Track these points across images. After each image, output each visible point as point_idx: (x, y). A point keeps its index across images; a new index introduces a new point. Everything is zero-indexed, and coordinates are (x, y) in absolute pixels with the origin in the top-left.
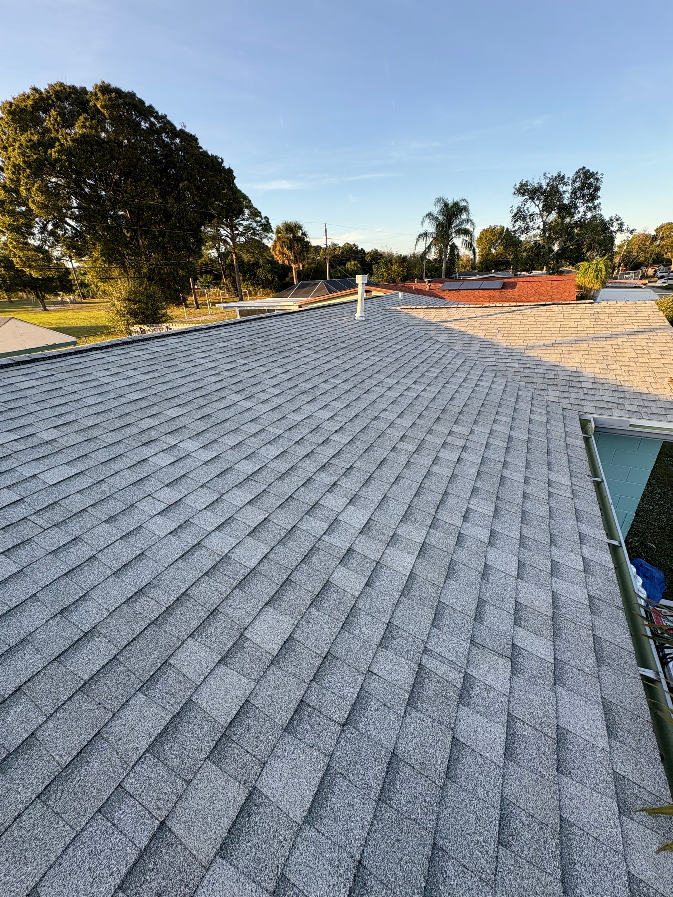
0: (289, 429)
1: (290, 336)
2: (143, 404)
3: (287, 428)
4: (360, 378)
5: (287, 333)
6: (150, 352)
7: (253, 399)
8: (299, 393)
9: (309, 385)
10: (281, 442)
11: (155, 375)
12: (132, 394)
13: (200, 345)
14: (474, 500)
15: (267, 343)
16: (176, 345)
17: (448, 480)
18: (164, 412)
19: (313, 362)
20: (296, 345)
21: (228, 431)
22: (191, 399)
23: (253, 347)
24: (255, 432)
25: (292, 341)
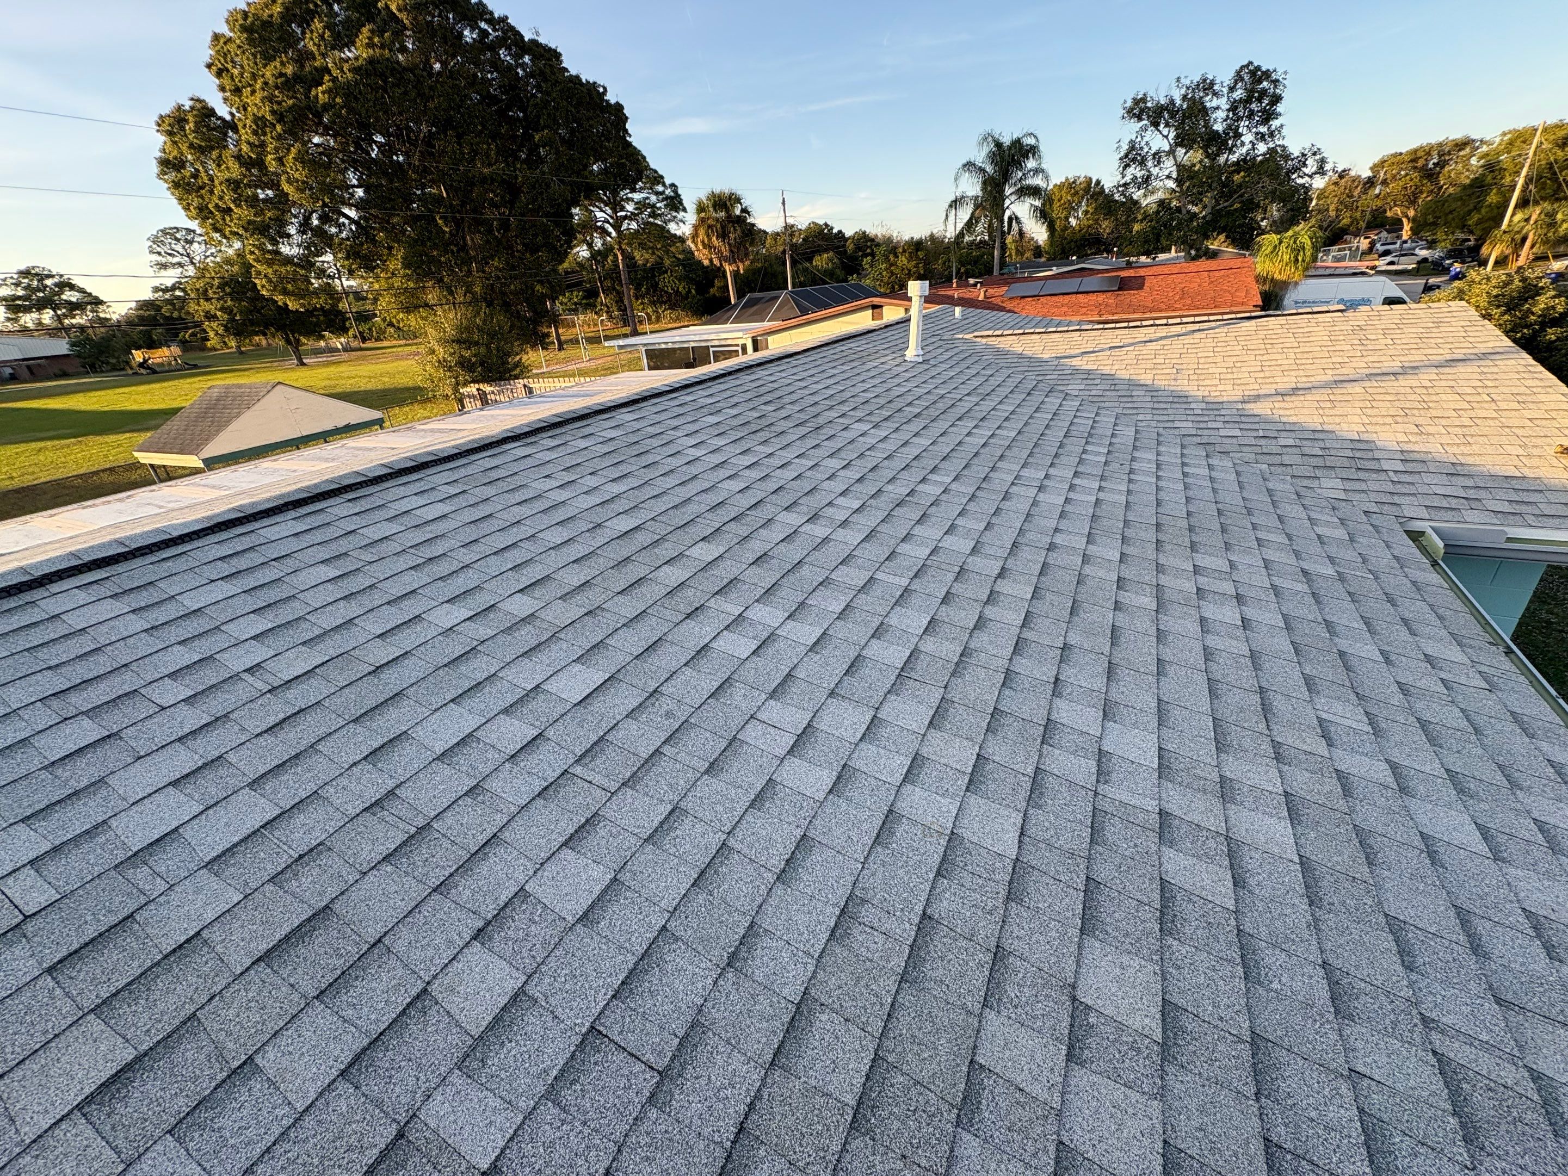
0: (916, 576)
1: (817, 398)
2: (642, 539)
3: (912, 574)
4: (979, 470)
5: (807, 392)
6: (601, 440)
7: (823, 521)
8: (892, 505)
9: (900, 490)
10: (915, 600)
11: (633, 482)
12: (615, 521)
13: (676, 422)
14: (1321, 702)
15: (783, 413)
16: (637, 425)
17: (1250, 664)
18: (687, 553)
19: (880, 445)
20: (834, 414)
21: (815, 584)
22: (718, 525)
23: (764, 422)
24: (861, 583)
25: (823, 407)
